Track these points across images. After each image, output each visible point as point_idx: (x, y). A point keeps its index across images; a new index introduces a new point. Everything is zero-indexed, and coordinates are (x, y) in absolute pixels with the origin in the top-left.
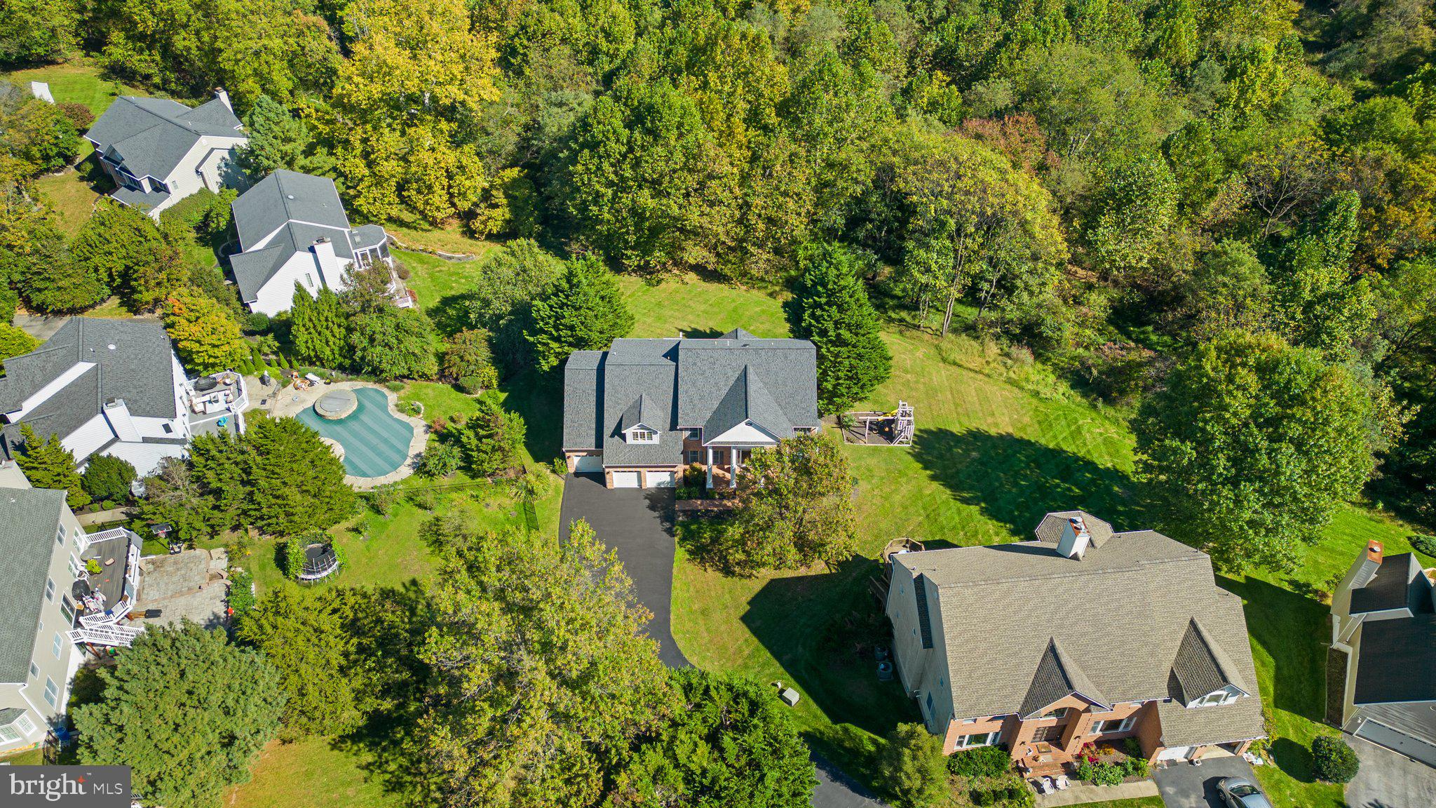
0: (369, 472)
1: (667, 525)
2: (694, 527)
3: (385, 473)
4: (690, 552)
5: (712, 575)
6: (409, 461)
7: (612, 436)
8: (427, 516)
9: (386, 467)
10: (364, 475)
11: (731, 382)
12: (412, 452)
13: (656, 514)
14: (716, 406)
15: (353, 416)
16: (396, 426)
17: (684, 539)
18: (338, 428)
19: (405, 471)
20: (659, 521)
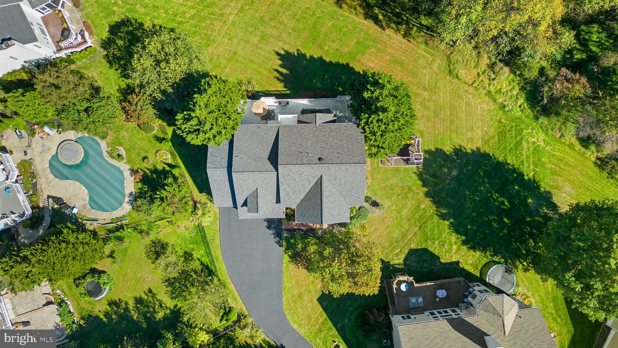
0: (106, 207)
1: (278, 239)
2: (292, 241)
3: (115, 209)
4: (291, 257)
5: (302, 272)
6: (127, 199)
7: (242, 206)
8: (147, 241)
9: (116, 204)
10: (105, 210)
11: (312, 184)
12: (127, 192)
13: (271, 232)
14: (303, 197)
15: (84, 162)
16: (113, 170)
17: (287, 249)
18: (78, 172)
19: (126, 208)
20: (273, 236)
